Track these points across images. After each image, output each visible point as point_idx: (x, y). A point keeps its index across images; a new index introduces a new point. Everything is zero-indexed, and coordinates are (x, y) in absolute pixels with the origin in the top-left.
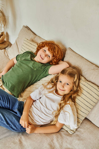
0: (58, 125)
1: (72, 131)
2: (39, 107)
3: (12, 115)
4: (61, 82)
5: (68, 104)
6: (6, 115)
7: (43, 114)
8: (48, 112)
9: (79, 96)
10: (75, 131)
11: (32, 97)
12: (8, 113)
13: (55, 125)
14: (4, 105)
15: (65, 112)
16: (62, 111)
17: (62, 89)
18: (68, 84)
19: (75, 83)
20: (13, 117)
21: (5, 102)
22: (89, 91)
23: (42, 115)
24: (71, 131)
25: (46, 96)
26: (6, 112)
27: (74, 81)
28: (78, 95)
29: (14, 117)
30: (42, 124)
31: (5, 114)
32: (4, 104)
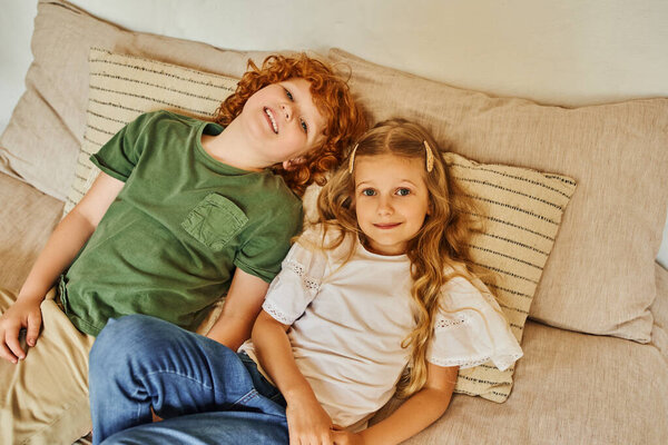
0: (437, 383)
1: (501, 385)
2: (335, 342)
3: (244, 428)
4: (370, 192)
5: (453, 276)
6: (220, 436)
7: (370, 362)
8: (383, 347)
9: (480, 232)
10: (510, 381)
11: (276, 317)
12: (224, 427)
13: (424, 389)
14: (190, 391)
15: (453, 315)
16: (439, 317)
17: (386, 220)
18: (405, 192)
19: (431, 179)
20: (257, 435)
21: (193, 375)
22: (515, 200)
23: (365, 371)
24: (498, 390)
25: (338, 282)
26: (217, 426)
27: (426, 169)
28: (472, 231)
29: (259, 433)
30: (375, 407)
31: (216, 436)
32: (187, 383)
